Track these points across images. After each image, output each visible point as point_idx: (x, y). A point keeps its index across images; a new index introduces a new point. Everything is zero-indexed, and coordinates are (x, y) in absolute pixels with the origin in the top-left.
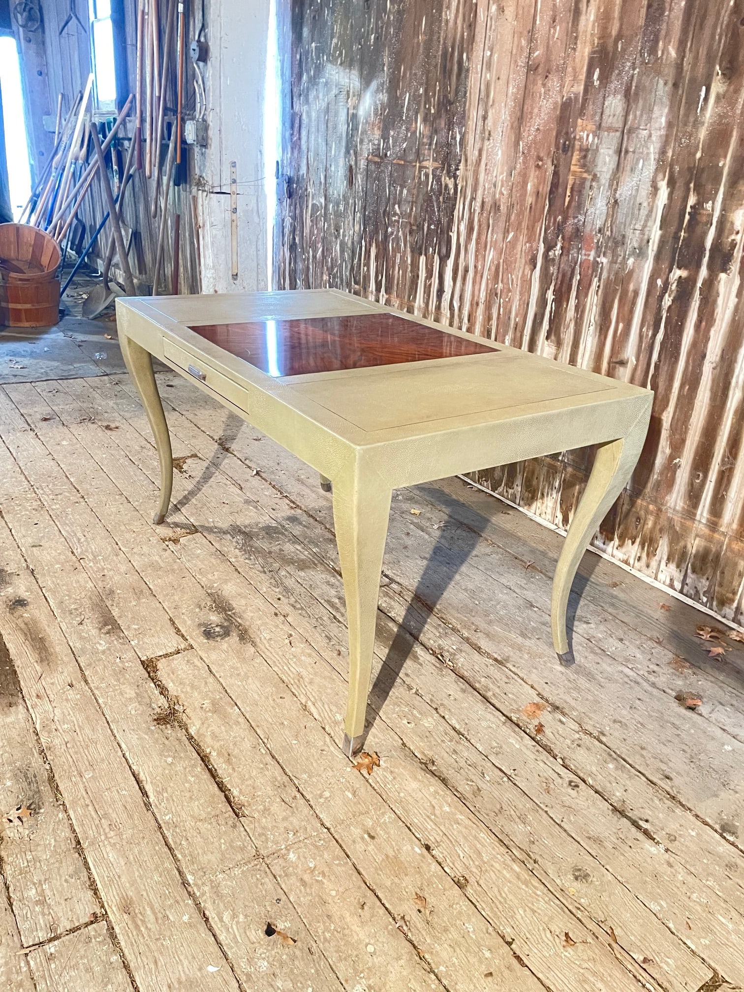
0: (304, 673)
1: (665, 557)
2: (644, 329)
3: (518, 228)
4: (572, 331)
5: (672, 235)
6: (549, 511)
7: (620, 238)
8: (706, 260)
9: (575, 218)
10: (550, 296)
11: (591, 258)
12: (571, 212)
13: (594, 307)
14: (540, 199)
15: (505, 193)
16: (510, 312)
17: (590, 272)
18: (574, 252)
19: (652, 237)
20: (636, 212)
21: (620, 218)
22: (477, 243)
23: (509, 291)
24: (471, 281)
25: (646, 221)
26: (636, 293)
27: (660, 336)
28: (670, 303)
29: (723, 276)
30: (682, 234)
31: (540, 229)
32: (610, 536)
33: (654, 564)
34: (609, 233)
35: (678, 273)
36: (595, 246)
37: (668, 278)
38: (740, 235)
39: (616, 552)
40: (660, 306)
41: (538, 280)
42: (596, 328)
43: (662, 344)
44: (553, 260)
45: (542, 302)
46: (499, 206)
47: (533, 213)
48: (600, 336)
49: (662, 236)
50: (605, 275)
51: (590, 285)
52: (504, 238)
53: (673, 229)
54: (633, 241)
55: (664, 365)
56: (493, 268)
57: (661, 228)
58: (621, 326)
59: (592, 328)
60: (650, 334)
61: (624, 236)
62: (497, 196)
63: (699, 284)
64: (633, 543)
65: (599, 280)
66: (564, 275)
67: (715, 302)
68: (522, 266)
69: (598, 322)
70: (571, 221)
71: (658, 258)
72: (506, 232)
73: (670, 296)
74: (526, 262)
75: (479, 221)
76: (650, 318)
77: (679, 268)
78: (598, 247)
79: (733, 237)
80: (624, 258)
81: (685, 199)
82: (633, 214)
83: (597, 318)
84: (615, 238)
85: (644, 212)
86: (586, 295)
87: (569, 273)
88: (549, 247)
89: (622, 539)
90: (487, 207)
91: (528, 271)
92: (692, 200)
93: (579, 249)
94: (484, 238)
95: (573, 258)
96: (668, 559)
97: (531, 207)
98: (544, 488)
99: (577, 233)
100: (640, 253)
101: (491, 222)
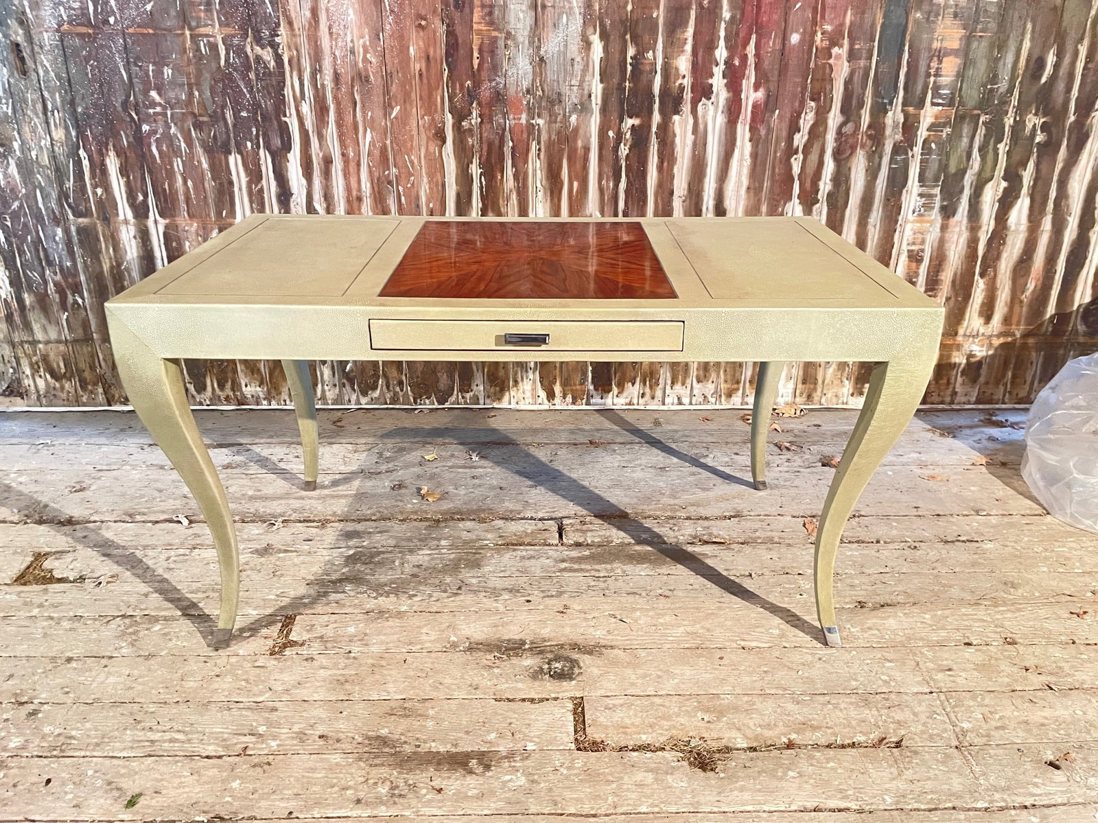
0: (689, 629)
1: (669, 382)
2: (604, 182)
3: (406, 99)
4: (515, 202)
5: (615, 86)
6: (528, 394)
7: (555, 96)
8: (656, 106)
9: (490, 81)
10: (475, 170)
11: (523, 121)
12: (484, 74)
13: (539, 172)
14: (432, 64)
15: (373, 60)
16: (418, 198)
17: (525, 136)
18: (499, 119)
19: (594, 90)
20: (569, 68)
21: (550, 76)
22: (339, 125)
23: (410, 174)
24: (340, 174)
25: (583, 76)
26: (587, 149)
27: (623, 185)
28: (627, 152)
29: (676, 118)
30: (627, 84)
31: (442, 96)
32: (606, 388)
33: (659, 393)
34: (540, 93)
35: (630, 122)
36: (525, 108)
37: (620, 129)
38: (686, 79)
39: (616, 400)
40: (617, 156)
41: (452, 156)
42: (545, 193)
43: (626, 192)
44: (470, 130)
45: (465, 179)
46: (367, 77)
47: (425, 81)
48: (552, 200)
49: (604, 89)
50: (544, 137)
51: (528, 150)
52: (386, 114)
53: (615, 81)
54: (572, 97)
55: (632, 211)
56: (377, 153)
57: (602, 81)
58: (576, 184)
59: (540, 194)
60: (611, 185)
61: (559, 94)
62: (361, 65)
63: (654, 129)
64: (633, 384)
65: (539, 143)
66: (490, 145)
67: (673, 142)
68: (424, 142)
69: (547, 186)
70: (486, 85)
71: (604, 110)
72: (387, 107)
73: (625, 145)
74: (428, 138)
75: (335, 98)
76: (608, 170)
77: (631, 118)
78: (529, 109)
79: (680, 81)
80: (564, 115)
81: (624, 52)
82: (565, 70)
83: (544, 182)
84: (548, 97)
85: (578, 68)
86: (526, 162)
87: (497, 142)
88: (460, 115)
89: (621, 386)
90: (347, 77)
91: (434, 148)
92: (631, 51)
93: (505, 115)
94: (349, 119)
95: (499, 124)
96: (673, 383)
97: (421, 75)
98: (516, 374)
99: (499, 97)
100: (583, 107)
101: (357, 97)
